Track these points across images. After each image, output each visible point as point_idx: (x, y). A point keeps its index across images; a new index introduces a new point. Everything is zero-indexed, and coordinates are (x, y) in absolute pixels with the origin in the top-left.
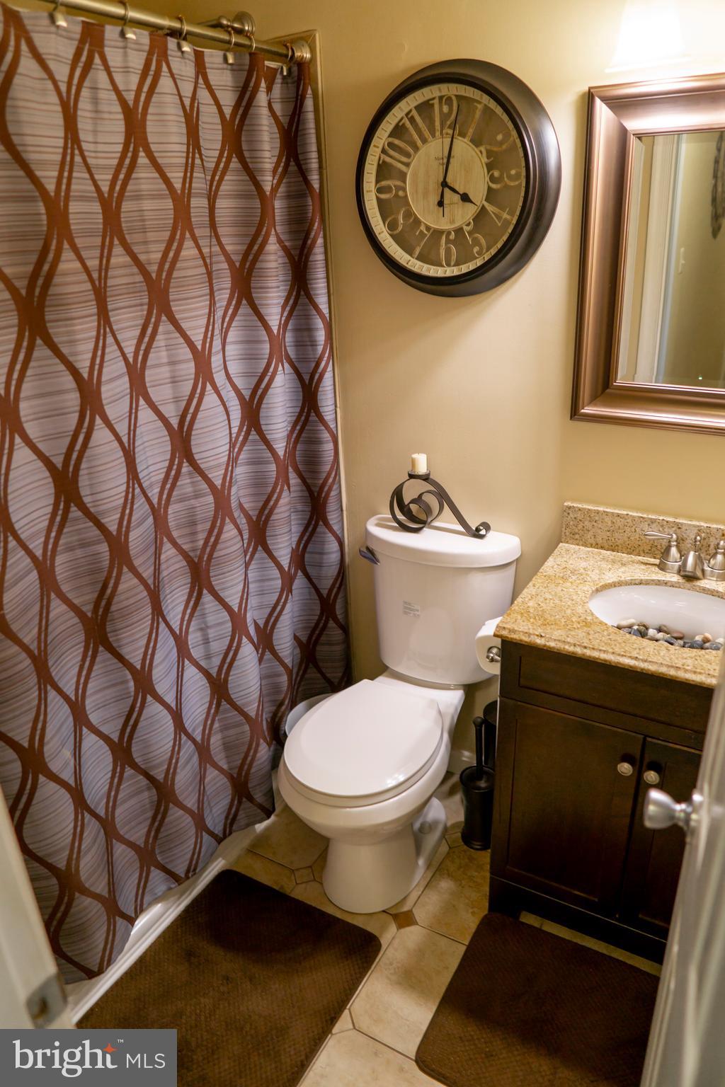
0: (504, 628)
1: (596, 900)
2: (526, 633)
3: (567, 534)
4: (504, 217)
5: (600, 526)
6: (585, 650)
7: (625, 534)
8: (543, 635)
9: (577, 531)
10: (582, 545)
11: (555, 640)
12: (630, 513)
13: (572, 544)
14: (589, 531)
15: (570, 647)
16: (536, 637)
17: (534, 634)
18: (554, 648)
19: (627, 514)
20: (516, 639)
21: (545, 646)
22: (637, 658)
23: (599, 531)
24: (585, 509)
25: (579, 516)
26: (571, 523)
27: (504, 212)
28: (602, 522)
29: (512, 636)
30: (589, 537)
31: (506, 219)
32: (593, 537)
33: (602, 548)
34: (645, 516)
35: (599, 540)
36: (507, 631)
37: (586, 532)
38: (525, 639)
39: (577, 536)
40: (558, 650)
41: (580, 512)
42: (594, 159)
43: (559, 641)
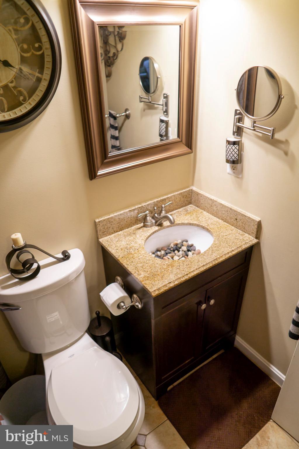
0: (155, 290)
1: (193, 358)
2: (164, 286)
3: (101, 234)
4: (36, 75)
5: (114, 223)
6: (188, 276)
7: (125, 221)
8: (170, 281)
9: (105, 230)
10: (109, 235)
11: (176, 280)
12: (125, 211)
13: (104, 237)
14: (110, 228)
15: (182, 278)
16: (169, 284)
17: (167, 284)
18: (178, 283)
19: (124, 212)
20: (163, 291)
21: (175, 285)
22: (204, 265)
23: (114, 225)
24: (106, 219)
25: (104, 223)
26: (102, 228)
27: (36, 72)
28: (115, 221)
29: (161, 291)
30: (110, 230)
31: (37, 77)
32: (112, 230)
33: (117, 232)
34: (130, 209)
35: (115, 229)
36: (157, 291)
37: (109, 229)
38: (166, 288)
39: (105, 233)
40: (180, 283)
41: (104, 222)
42: (80, 32)
43: (177, 279)
